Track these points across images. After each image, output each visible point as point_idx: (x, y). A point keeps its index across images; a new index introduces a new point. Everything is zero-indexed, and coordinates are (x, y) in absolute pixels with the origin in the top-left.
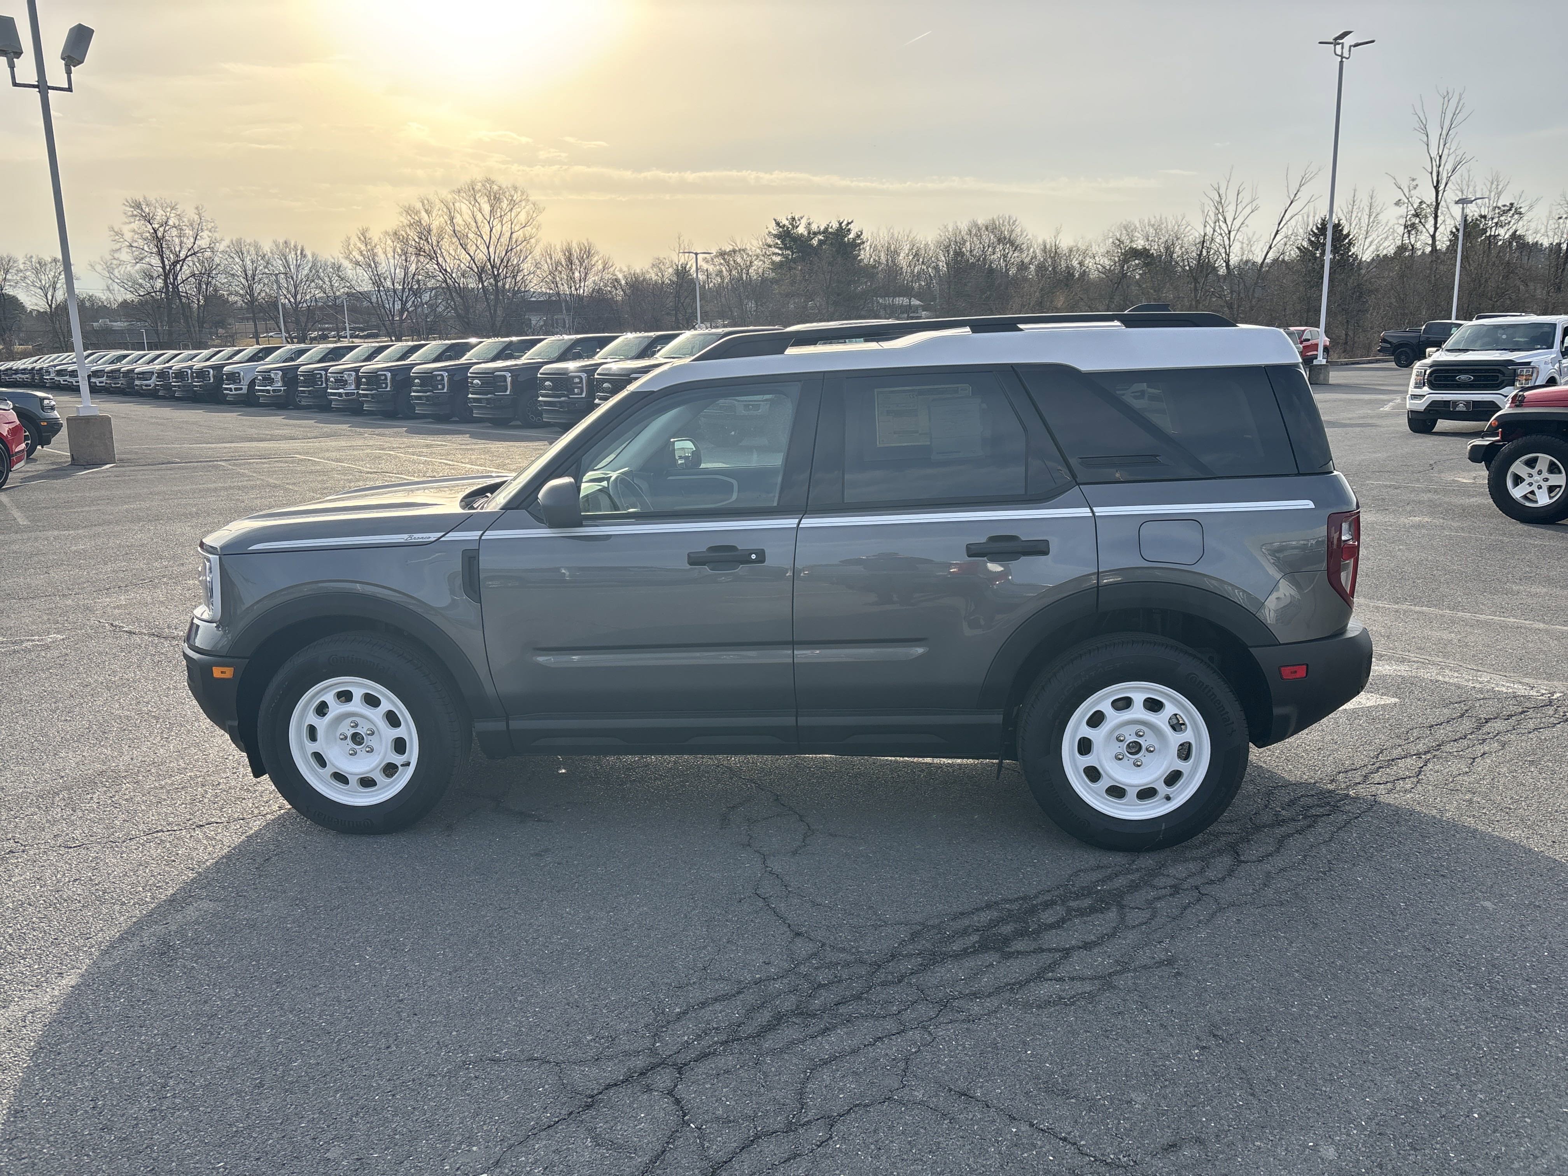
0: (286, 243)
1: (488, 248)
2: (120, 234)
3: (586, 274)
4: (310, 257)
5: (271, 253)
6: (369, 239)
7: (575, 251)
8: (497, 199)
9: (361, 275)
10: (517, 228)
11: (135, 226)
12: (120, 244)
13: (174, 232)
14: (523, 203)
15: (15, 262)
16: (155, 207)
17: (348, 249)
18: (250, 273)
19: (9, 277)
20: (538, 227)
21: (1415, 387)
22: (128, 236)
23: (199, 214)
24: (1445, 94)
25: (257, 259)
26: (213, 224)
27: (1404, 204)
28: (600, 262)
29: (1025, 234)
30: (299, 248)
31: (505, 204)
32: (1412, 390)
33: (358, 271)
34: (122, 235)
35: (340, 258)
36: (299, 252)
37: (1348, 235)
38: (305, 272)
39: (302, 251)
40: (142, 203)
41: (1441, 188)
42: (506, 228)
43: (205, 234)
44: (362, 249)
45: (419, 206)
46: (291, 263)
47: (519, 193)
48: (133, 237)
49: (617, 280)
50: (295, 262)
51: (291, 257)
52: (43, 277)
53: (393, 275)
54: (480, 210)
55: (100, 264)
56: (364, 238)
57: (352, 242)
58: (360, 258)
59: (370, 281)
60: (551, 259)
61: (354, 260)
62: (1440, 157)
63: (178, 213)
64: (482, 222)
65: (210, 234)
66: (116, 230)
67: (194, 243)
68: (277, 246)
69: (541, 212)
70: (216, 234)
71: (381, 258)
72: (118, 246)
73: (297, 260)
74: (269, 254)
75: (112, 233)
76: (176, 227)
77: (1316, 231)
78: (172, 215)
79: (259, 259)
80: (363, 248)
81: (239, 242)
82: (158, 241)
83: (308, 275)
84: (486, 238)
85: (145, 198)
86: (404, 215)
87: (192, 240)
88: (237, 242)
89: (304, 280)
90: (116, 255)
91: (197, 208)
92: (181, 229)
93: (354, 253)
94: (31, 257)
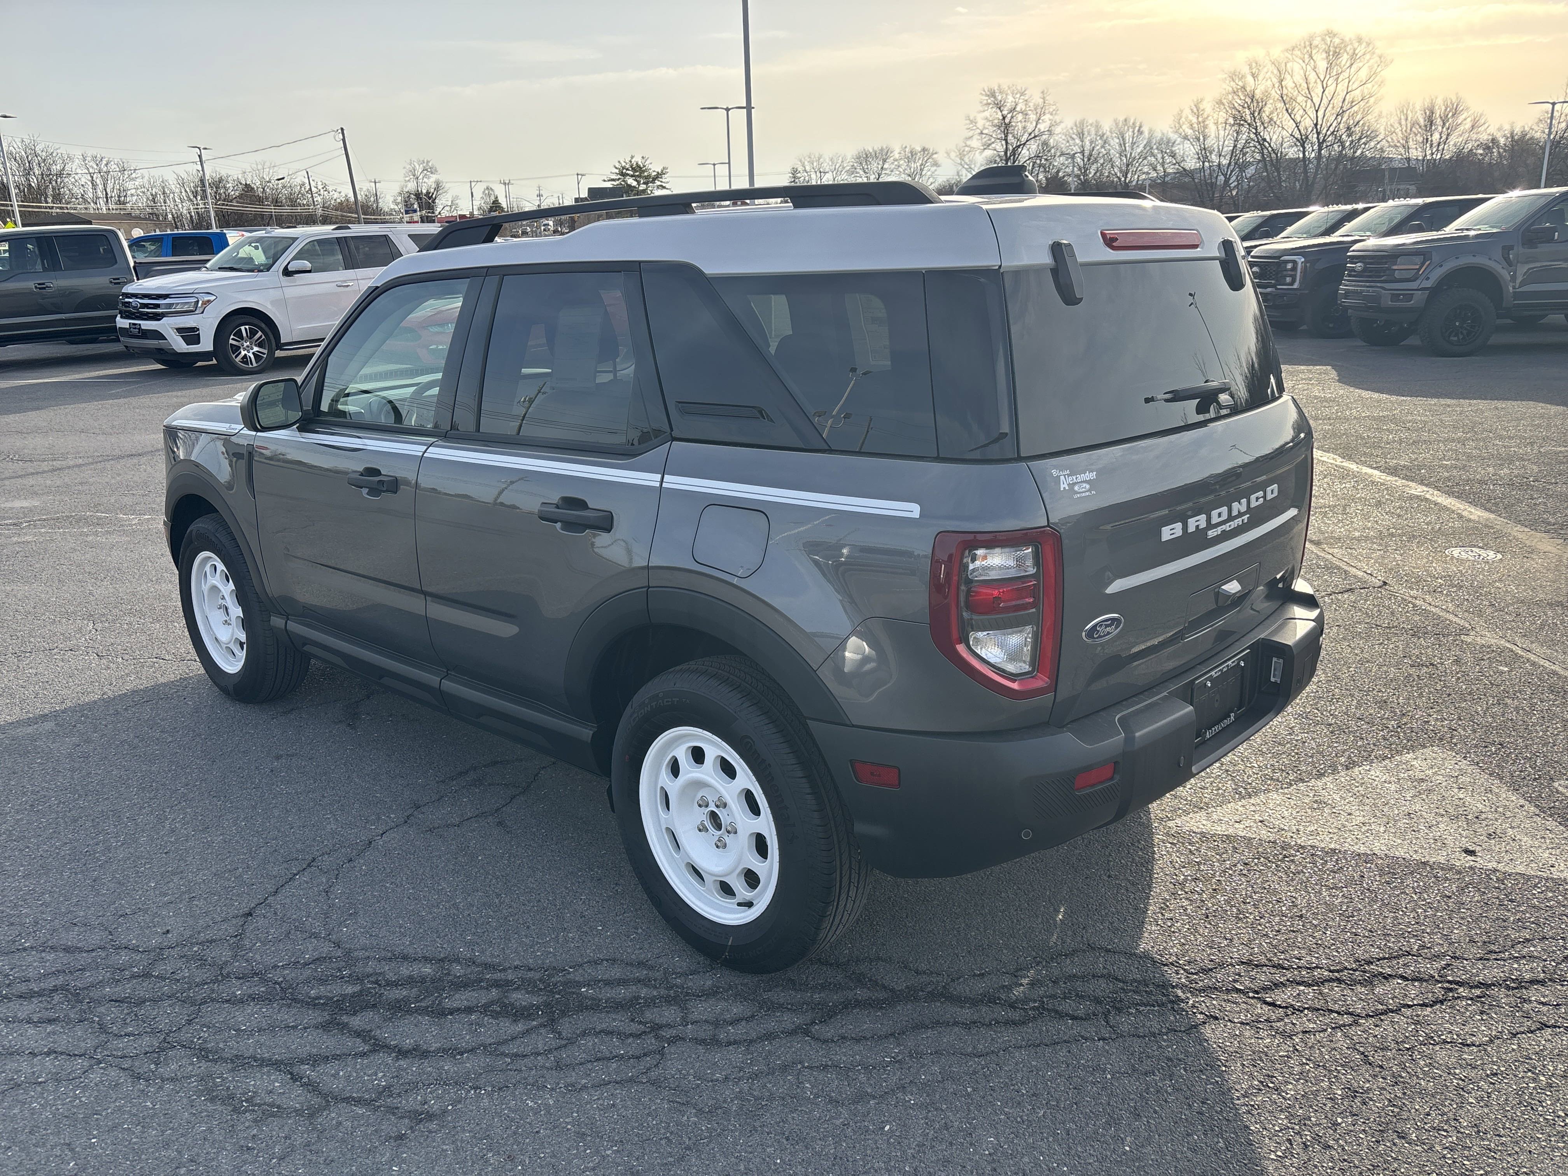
0: (1126, 120)
1: (1317, 111)
2: (973, 122)
3: (1448, 135)
4: (1146, 134)
5: (1111, 132)
6: (1203, 110)
7: (1440, 108)
8: (1337, 54)
9: (1188, 149)
10: (1355, 86)
11: (987, 114)
12: (973, 131)
13: (1020, 117)
14: (1368, 57)
15: (892, 152)
16: (1007, 95)
17: (1179, 123)
18: (1087, 153)
19: (886, 166)
20: (1382, 84)
22: (980, 123)
23: (1044, 98)
25: (1096, 139)
26: (1054, 107)
28: (1469, 120)
30: (1138, 125)
31: (1345, 57)
33: (1186, 145)
34: (976, 123)
35: (1170, 133)
36: (1137, 128)
38: (1139, 150)
39: (1140, 127)
40: (996, 91)
42: (1342, 87)
43: (1047, 117)
44: (1193, 122)
45: (1246, 70)
46: (1127, 141)
47: (1364, 44)
48: (984, 125)
49: (1494, 141)
50: (1131, 139)
51: (1128, 136)
52: (913, 165)
53: (1221, 148)
54: (1314, 69)
55: (954, 151)
56: (1198, 111)
57: (1184, 115)
58: (1190, 132)
59: (1196, 156)
60: (1407, 119)
61: (1183, 134)
63: (1026, 98)
64: (1316, 82)
65: (1051, 117)
66: (971, 119)
67: (1036, 127)
68: (1117, 124)
69: (1386, 66)
70: (1056, 117)
71: (1212, 130)
72: (971, 134)
73: (1133, 138)
74: (1108, 133)
75: (968, 122)
76: (1022, 113)
78: (1021, 101)
79: (1098, 138)
80: (1194, 120)
81: (1082, 123)
82: (1005, 127)
83: (1142, 152)
84: (1317, 101)
85: (999, 86)
86: (1227, 82)
87: (1034, 124)
88: (1080, 123)
89: (1138, 157)
90: (968, 143)
91: (1043, 92)
92: (1026, 114)
93: (1184, 127)
94: (906, 147)
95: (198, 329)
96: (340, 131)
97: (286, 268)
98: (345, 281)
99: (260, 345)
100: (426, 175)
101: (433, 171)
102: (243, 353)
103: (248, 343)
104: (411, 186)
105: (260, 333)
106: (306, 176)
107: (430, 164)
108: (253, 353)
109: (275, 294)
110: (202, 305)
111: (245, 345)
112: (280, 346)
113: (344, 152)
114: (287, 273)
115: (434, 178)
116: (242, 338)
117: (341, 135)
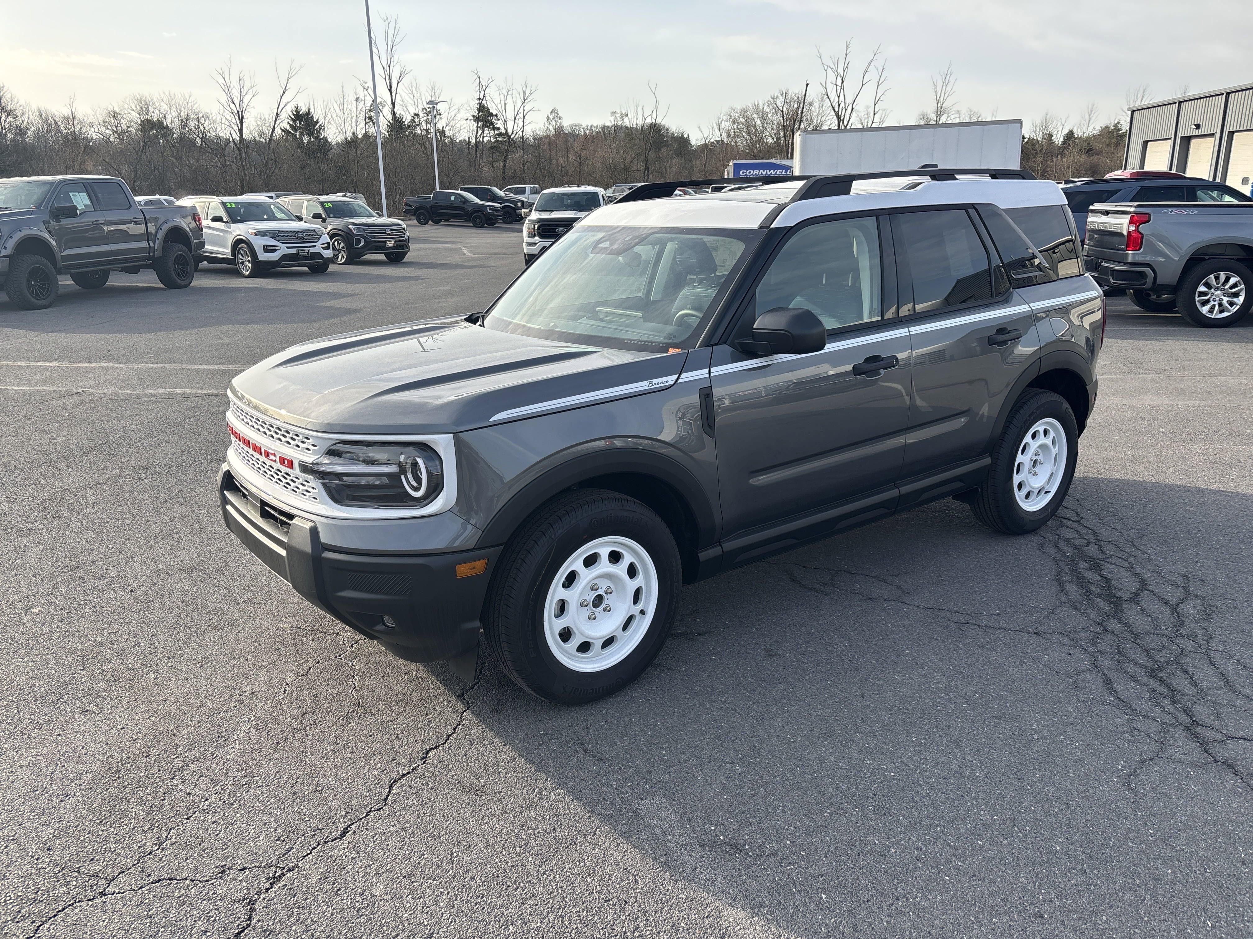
21: (529, 237)
24: (385, 18)
27: (361, 101)
29: (16, 100)
32: (526, 239)
37: (317, 122)
41: (393, 89)
62: (389, 67)
77: (293, 117)
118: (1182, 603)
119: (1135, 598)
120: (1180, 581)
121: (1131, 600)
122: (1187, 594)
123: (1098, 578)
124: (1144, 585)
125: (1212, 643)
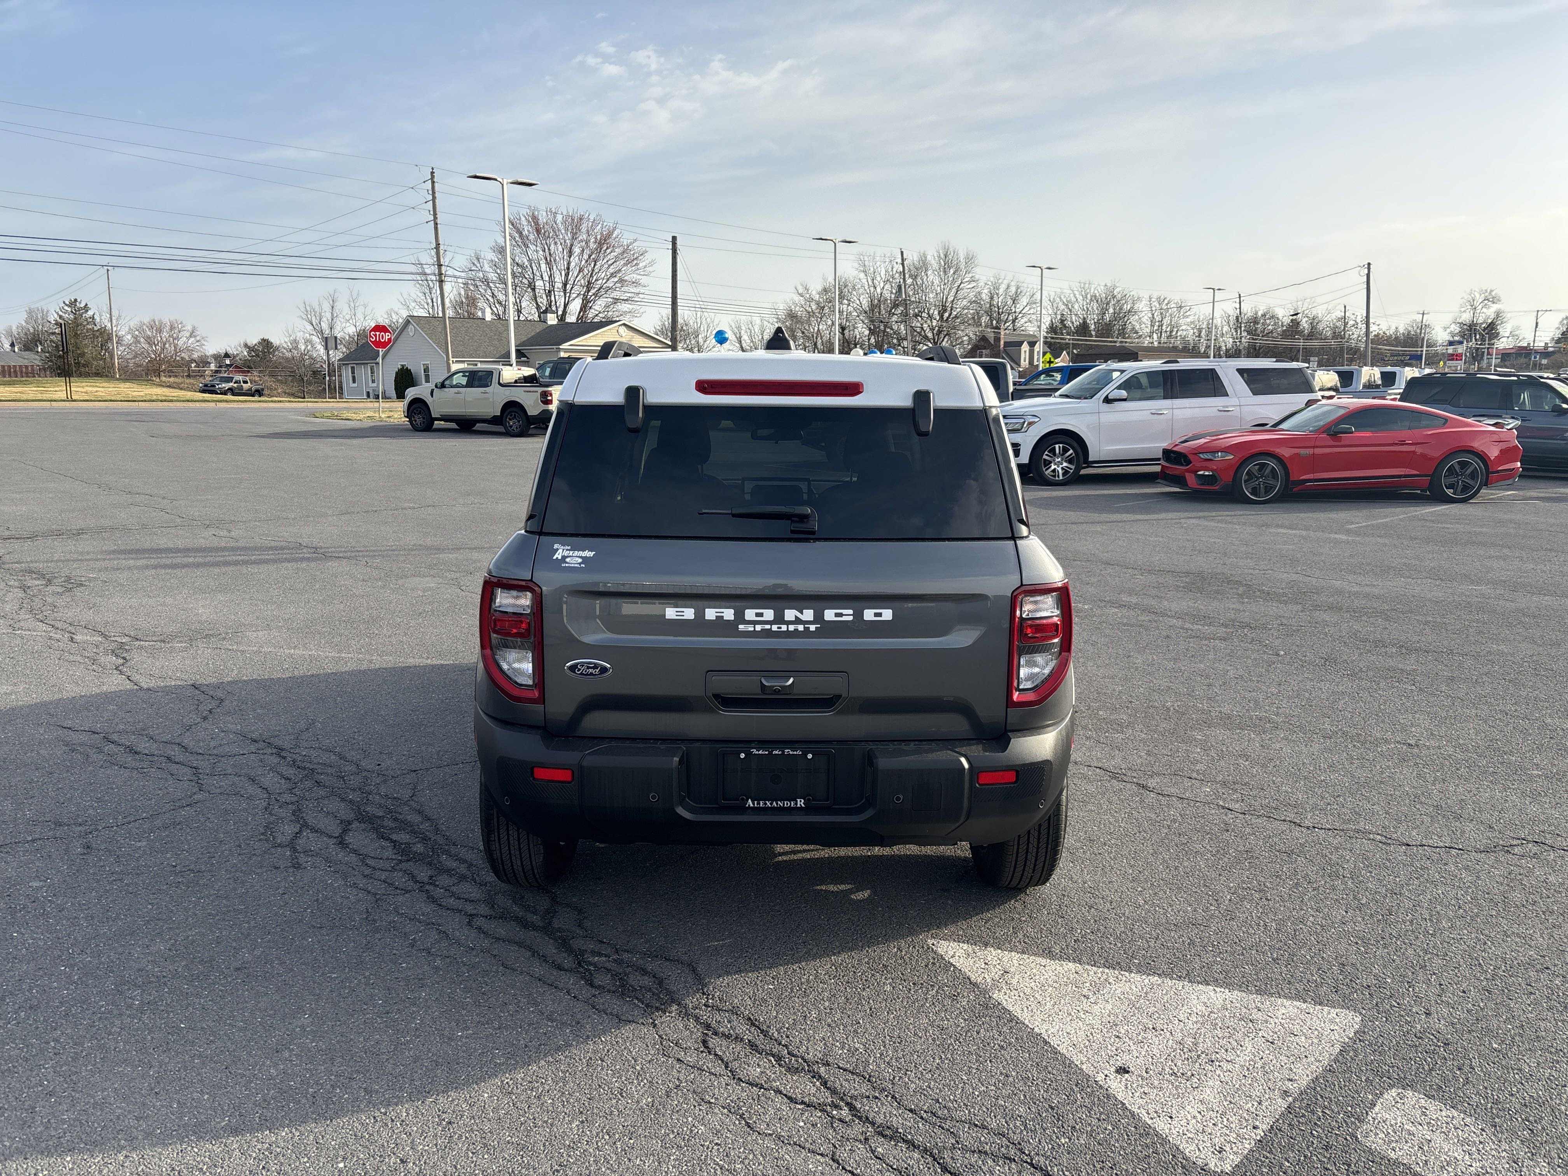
95: (1020, 445)
96: (1366, 266)
97: (1107, 397)
98: (1160, 410)
99: (1070, 461)
100: (1486, 305)
101: (1494, 300)
102: (1053, 467)
103: (1059, 459)
104: (1466, 317)
105: (1071, 451)
106: (1343, 310)
107: (1493, 293)
108: (1062, 468)
109: (1093, 419)
110: (1027, 425)
111: (1057, 460)
112: (1089, 464)
113: (1366, 286)
114: (1107, 400)
115: (1495, 307)
116: (1055, 454)
117: (1366, 270)
118: (297, 833)
119: (346, 826)
120: (302, 858)
121: (349, 823)
122: (292, 845)
123: (394, 837)
124: (342, 843)
125: (265, 804)
